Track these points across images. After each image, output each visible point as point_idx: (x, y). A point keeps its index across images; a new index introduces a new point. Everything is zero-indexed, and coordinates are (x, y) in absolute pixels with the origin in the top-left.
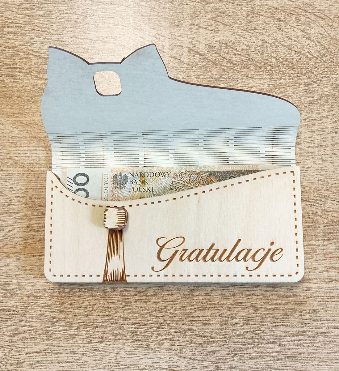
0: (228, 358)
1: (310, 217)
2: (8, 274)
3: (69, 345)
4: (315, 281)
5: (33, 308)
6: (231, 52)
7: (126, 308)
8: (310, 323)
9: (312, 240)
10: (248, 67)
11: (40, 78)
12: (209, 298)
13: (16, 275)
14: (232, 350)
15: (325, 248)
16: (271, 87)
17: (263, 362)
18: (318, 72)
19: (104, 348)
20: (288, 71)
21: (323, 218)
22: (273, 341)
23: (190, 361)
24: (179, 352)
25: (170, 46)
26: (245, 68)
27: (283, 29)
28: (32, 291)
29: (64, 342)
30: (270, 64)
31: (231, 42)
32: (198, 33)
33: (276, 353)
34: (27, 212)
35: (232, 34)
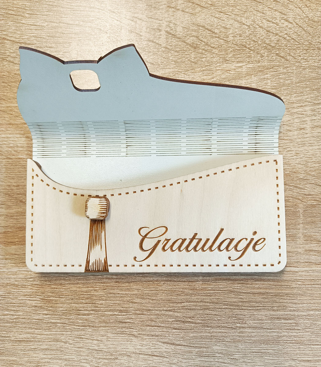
0: (210, 342)
1: (290, 200)
3: (52, 333)
4: (295, 265)
5: (14, 297)
6: (209, 35)
8: (291, 306)
10: (226, 50)
11: (15, 64)
12: (190, 284)
14: (215, 334)
15: (305, 231)
16: (250, 70)
17: (245, 346)
18: (297, 54)
19: (86, 335)
20: (266, 54)
21: (303, 201)
22: (255, 325)
23: (173, 347)
24: (162, 338)
25: (147, 29)
26: (223, 51)
27: (261, 11)
29: (47, 330)
30: (248, 47)
31: (209, 25)
32: (175, 16)
33: (258, 337)
35: (209, 16)
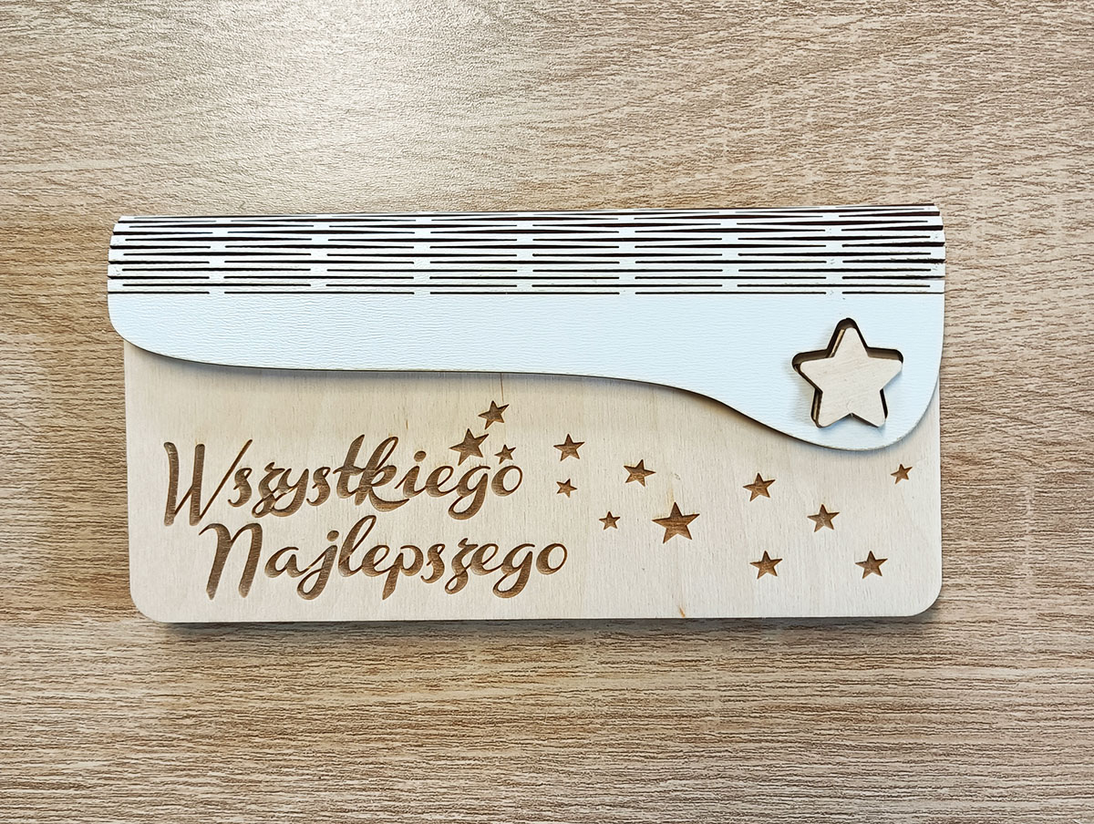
2: (52, 673)
7: (430, 762)
9: (1000, 534)
13: (76, 676)
28: (132, 725)
34: (93, 478)
